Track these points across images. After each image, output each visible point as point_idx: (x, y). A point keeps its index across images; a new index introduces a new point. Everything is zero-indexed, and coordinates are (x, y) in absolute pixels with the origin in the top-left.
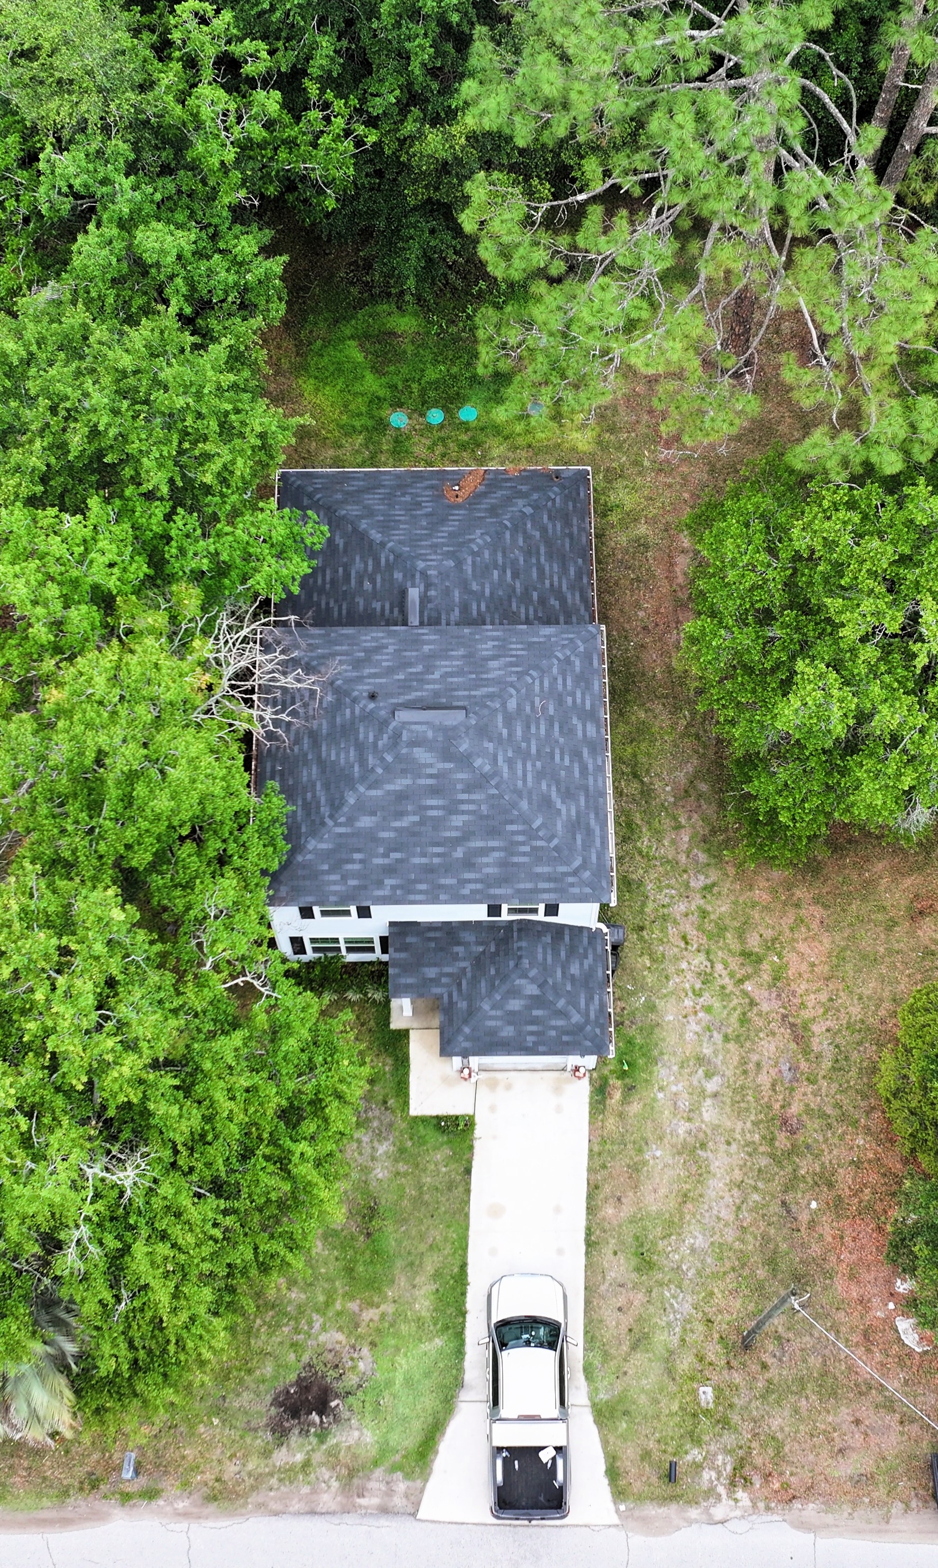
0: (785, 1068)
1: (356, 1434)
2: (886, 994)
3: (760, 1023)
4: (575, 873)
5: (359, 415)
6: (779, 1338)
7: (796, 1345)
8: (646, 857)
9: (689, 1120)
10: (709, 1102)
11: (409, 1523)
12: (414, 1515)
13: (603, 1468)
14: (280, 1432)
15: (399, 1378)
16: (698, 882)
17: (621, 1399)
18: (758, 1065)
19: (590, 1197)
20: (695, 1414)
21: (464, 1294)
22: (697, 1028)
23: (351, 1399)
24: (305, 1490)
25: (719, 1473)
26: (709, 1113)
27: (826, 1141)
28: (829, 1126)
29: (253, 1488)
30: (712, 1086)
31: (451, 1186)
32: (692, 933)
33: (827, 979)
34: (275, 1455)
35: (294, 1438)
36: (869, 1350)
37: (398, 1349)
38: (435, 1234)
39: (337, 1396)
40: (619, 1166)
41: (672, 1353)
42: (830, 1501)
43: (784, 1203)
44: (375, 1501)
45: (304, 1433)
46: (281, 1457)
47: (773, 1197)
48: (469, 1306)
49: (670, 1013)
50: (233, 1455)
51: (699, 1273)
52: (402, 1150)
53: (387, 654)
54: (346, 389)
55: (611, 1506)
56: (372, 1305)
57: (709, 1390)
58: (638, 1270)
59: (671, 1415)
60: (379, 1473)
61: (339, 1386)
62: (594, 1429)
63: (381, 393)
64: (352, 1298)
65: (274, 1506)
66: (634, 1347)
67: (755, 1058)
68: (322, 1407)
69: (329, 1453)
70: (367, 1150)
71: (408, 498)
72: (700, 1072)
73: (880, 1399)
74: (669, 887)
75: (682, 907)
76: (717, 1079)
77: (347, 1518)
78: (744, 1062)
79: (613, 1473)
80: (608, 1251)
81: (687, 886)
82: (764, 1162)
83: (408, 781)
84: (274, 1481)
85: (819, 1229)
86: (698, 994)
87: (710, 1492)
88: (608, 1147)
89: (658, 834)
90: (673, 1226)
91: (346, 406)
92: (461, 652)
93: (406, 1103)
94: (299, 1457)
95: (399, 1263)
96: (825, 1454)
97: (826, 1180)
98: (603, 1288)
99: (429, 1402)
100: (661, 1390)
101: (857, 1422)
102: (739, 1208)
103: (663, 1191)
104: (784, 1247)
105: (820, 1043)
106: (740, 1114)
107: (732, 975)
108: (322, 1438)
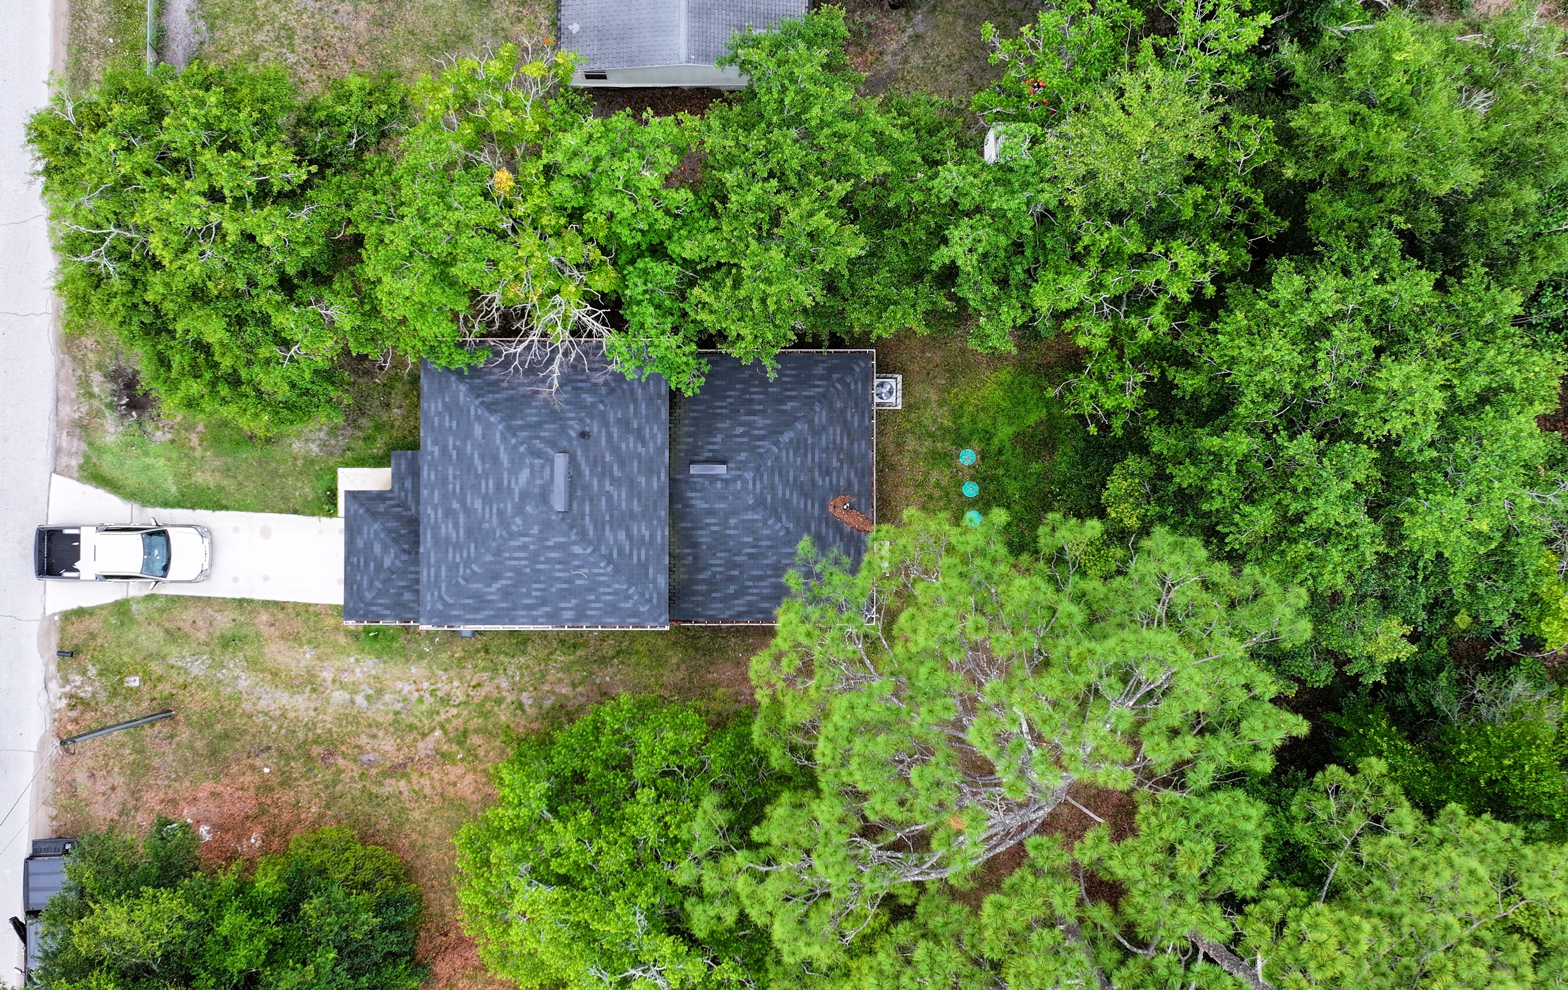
0: (371, 757)
1: (112, 430)
2: (429, 841)
3: (409, 739)
4: (440, 597)
5: (974, 422)
6: (172, 737)
7: (167, 749)
8: (547, 659)
9: (334, 681)
10: (348, 697)
11: (49, 468)
12: (55, 471)
13: (84, 605)
14: (114, 376)
15: (149, 461)
16: (526, 698)
17: (132, 620)
18: (375, 736)
19: (276, 603)
20: (121, 672)
21: (207, 508)
22: (405, 691)
23: (136, 426)
24: (73, 395)
25: (79, 687)
26: (339, 696)
27: (316, 783)
28: (327, 787)
29: (75, 358)
30: (360, 699)
31: (285, 499)
32: (483, 692)
33: (442, 795)
34: (98, 373)
35: (110, 386)
36: (162, 801)
37: (169, 460)
38: (250, 487)
39: (139, 416)
40: (298, 625)
41: (164, 658)
42: (56, 764)
43: (269, 748)
44: (65, 444)
45: (113, 393)
46: (97, 377)
47: (275, 741)
48: (198, 511)
49: (416, 670)
50: (98, 343)
51: (220, 682)
52: (312, 462)
53: (635, 447)
54: (1000, 409)
55: (58, 610)
56: (201, 440)
57: (137, 684)
58: (222, 637)
59: (120, 655)
60: (84, 446)
61: (145, 417)
62: (111, 600)
63: (996, 441)
64: (206, 427)
65: (63, 373)
66: (167, 631)
67: (381, 734)
68: (133, 405)
69: (99, 411)
70: (312, 436)
71: (835, 464)
72: (371, 692)
73: (130, 806)
74: (522, 675)
75: (504, 685)
76: (365, 704)
77: (53, 425)
78: (378, 725)
79: (80, 612)
80: (235, 615)
81: (521, 690)
82: (301, 735)
83: (506, 463)
84: (79, 372)
85: (249, 773)
86: (433, 693)
87: (66, 681)
88: (313, 618)
89: (566, 668)
90: (254, 665)
91: (983, 409)
92: (636, 508)
93: (347, 465)
94: (96, 390)
95: (230, 460)
96: (91, 763)
97: (286, 782)
98: (209, 611)
99: (132, 482)
100: (137, 649)
101: (113, 788)
102: (266, 714)
103: (280, 658)
104: (238, 745)
105: (390, 786)
106: (339, 720)
107: (448, 720)
108: (111, 406)
